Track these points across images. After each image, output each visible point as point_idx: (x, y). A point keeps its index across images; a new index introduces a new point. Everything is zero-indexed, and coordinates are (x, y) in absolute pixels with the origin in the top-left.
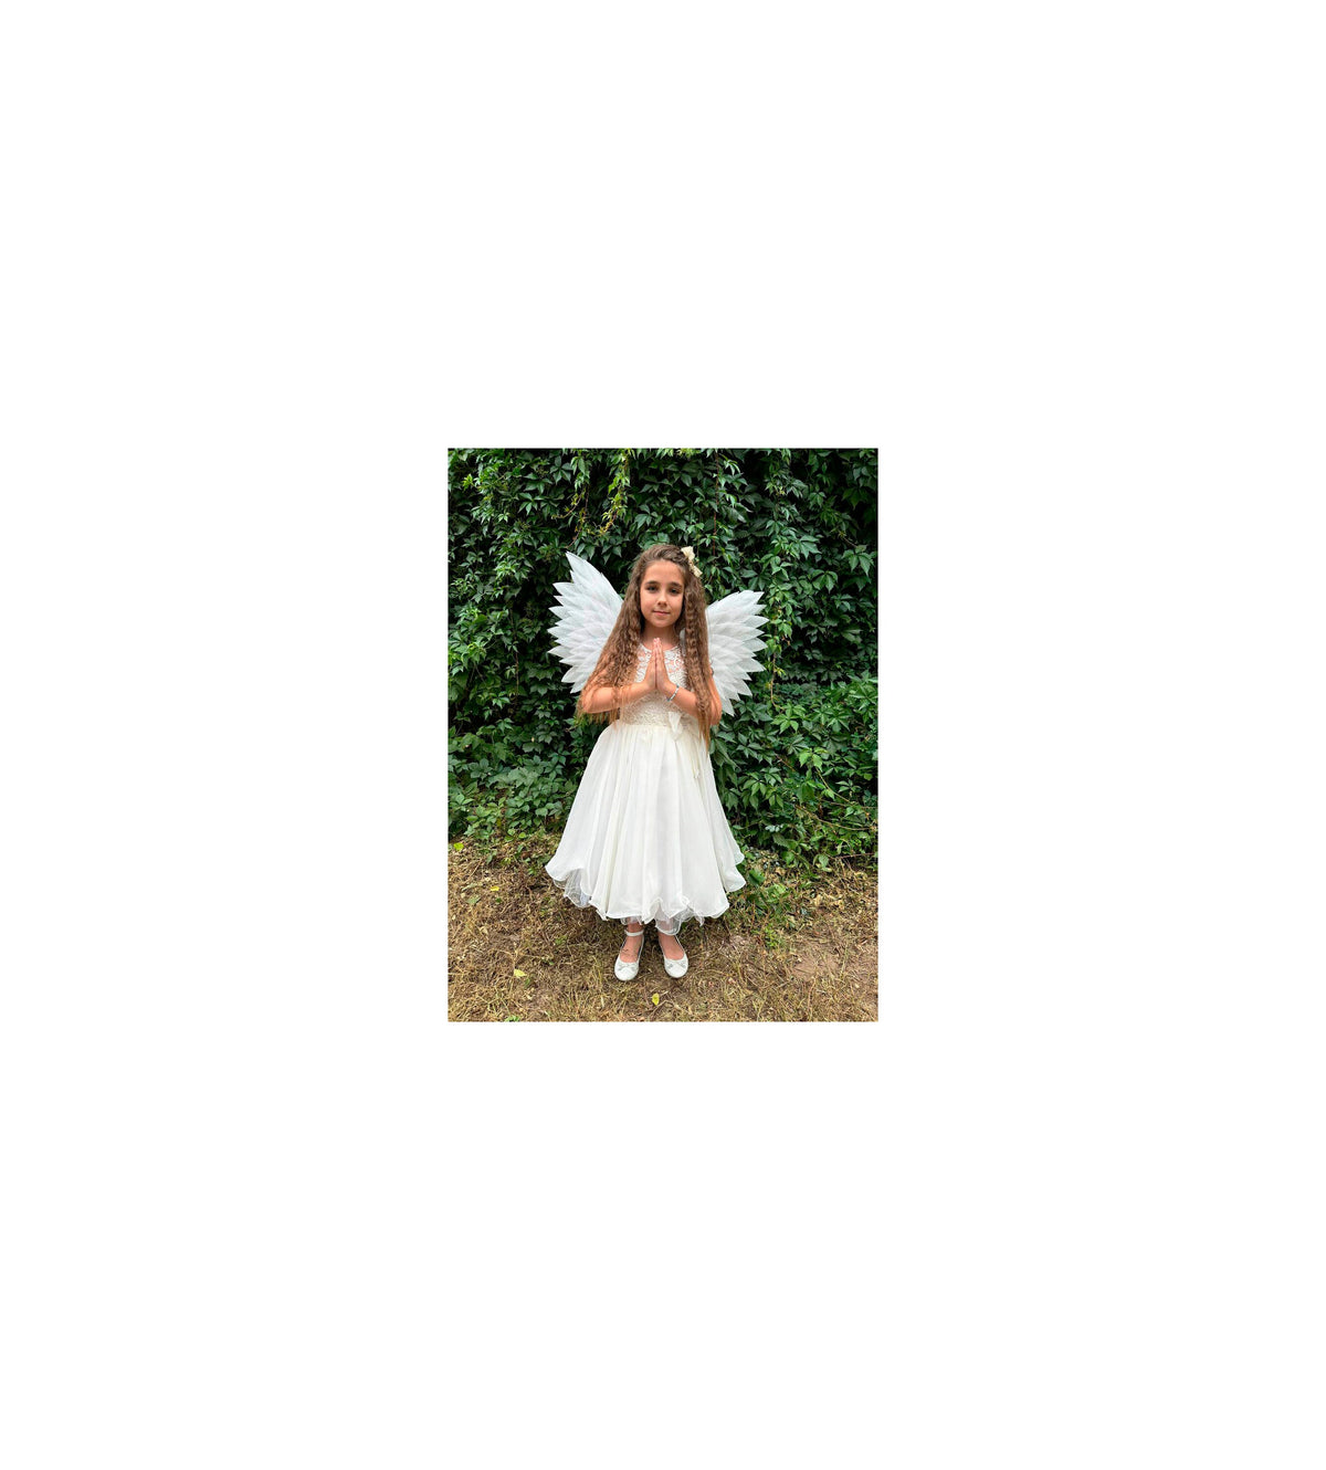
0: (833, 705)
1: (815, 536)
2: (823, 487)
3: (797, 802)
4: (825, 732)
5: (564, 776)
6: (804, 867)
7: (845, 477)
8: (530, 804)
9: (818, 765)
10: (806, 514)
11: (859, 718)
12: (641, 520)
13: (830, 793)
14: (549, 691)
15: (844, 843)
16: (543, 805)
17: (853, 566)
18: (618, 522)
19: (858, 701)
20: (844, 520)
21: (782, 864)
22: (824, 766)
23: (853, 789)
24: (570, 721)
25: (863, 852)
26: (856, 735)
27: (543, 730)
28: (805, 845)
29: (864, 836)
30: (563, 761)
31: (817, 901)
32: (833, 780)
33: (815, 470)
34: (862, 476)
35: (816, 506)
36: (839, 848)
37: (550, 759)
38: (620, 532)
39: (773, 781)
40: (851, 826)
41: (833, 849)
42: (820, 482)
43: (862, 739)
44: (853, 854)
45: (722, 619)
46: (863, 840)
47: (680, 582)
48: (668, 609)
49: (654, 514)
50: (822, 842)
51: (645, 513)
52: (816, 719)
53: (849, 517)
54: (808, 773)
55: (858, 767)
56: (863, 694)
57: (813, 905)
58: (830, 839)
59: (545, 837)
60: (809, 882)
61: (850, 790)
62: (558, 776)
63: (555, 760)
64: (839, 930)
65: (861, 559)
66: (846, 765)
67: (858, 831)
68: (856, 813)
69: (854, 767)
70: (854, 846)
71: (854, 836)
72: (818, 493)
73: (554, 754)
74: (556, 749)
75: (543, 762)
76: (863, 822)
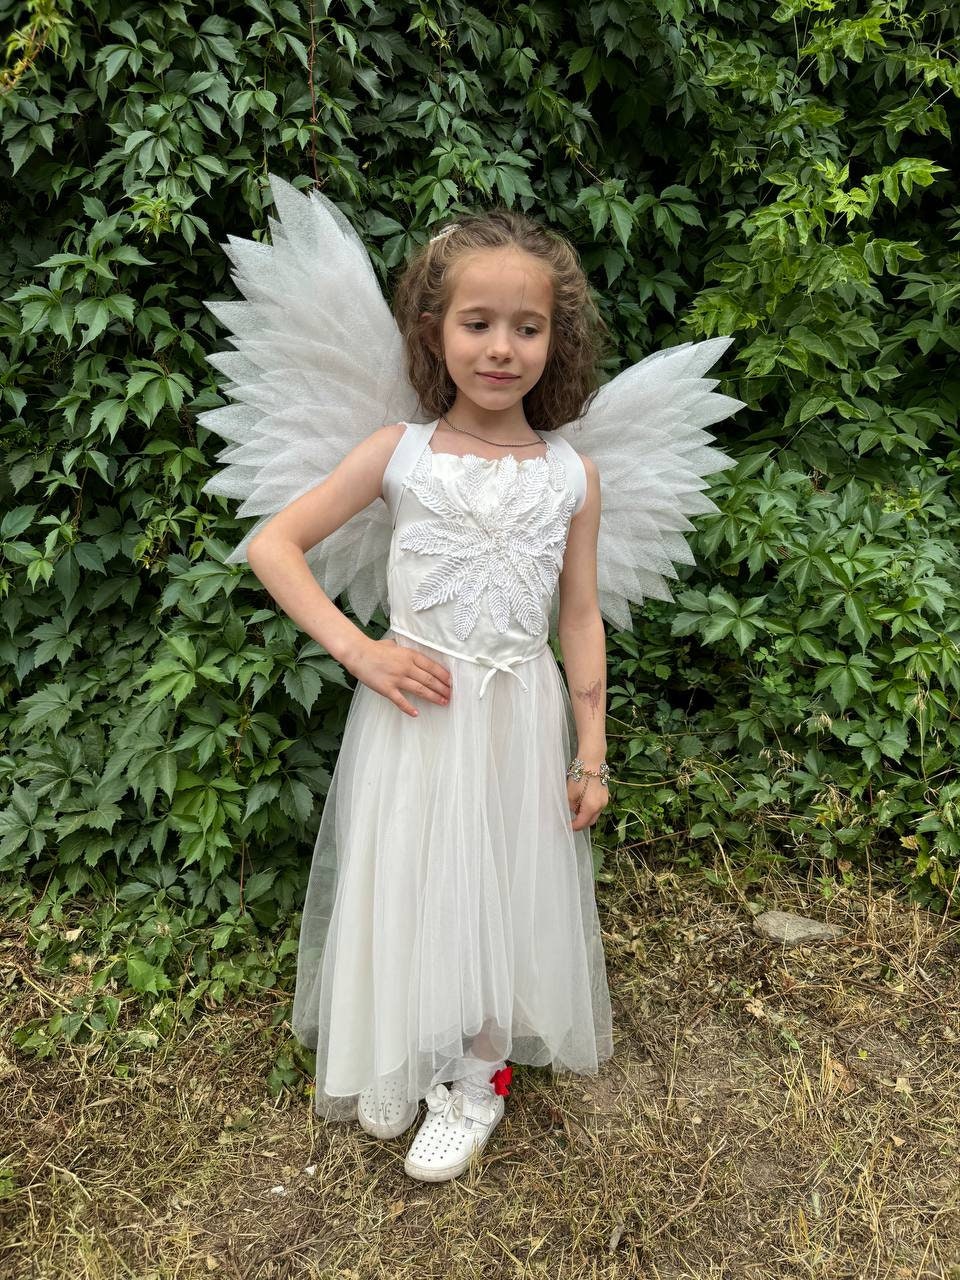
1: (519, 153)
2: (531, 37)
7: (574, 20)
10: (501, 92)
12: (112, 60)
15: (631, 818)
17: (599, 225)
18: (46, 59)
20: (578, 119)
23: (638, 701)
25: (670, 831)
29: (668, 797)
34: (609, 24)
35: (518, 78)
36: (621, 828)
38: (47, 88)
40: (640, 778)
41: (610, 830)
42: (524, 26)
44: (648, 838)
46: (666, 807)
49: (152, 46)
51: (123, 41)
53: (586, 114)
55: (641, 653)
61: (630, 703)
64: (644, 1007)
67: (657, 789)
68: (647, 753)
69: (635, 654)
70: (649, 820)
71: (648, 799)
72: (520, 48)
76: (662, 767)
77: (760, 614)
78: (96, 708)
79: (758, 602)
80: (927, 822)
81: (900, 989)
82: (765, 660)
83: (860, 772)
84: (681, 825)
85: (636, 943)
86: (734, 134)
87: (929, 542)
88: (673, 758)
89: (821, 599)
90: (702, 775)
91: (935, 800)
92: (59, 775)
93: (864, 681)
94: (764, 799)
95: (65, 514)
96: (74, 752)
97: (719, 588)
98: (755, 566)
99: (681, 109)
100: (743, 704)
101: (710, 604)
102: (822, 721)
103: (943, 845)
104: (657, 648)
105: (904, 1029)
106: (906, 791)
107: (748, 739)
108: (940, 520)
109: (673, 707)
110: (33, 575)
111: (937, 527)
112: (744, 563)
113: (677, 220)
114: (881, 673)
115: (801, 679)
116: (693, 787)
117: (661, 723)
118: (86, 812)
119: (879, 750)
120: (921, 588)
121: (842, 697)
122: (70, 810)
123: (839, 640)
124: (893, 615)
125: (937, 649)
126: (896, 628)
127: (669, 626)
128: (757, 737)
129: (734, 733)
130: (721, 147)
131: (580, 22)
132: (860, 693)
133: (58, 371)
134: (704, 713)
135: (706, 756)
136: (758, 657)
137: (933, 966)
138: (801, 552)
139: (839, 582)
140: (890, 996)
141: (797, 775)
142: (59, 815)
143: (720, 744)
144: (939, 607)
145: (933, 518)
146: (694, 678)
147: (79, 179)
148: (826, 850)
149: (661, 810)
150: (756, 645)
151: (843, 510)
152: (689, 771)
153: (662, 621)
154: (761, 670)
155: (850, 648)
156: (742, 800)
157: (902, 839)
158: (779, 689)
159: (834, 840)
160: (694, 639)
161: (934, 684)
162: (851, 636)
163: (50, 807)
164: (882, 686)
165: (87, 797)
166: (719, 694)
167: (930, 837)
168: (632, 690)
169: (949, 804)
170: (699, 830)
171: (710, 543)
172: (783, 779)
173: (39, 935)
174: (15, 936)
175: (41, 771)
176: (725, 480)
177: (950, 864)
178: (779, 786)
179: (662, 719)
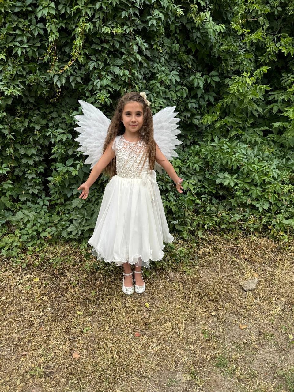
0: (194, 158)
1: (176, 68)
2: (178, 41)
3: (185, 208)
4: (192, 172)
5: (49, 212)
6: (191, 238)
8: (36, 231)
9: (192, 189)
10: (172, 54)
11: (208, 163)
12: (91, 65)
13: (199, 201)
15: (208, 224)
16: (44, 230)
17: (196, 85)
19: (207, 155)
20: (190, 59)
21: (182, 238)
22: (194, 189)
23: (208, 198)
25: (217, 226)
26: (206, 172)
27: (31, 186)
28: (190, 228)
29: (216, 219)
30: (47, 203)
31: (201, 252)
32: (198, 195)
33: (173, 32)
35: (176, 51)
36: (206, 226)
37: (38, 203)
38: (78, 68)
39: (172, 200)
40: (210, 215)
41: (203, 227)
42: (177, 38)
43: (210, 174)
44: (212, 228)
46: (216, 221)
47: (141, 110)
48: (137, 123)
50: (198, 225)
52: (187, 165)
53: (192, 58)
54: (188, 193)
55: (209, 187)
56: (208, 151)
57: (199, 254)
58: (201, 223)
59: (50, 248)
60: (195, 244)
61: (207, 199)
62: (45, 212)
63: (41, 203)
64: (213, 261)
65: (199, 80)
66: (204, 187)
67: (213, 217)
68: (212, 209)
69: (208, 187)
70: (212, 224)
71: (212, 220)
72: (176, 44)
73: (40, 199)
74: (41, 197)
75: (34, 205)
76: (215, 213)
77: (236, 178)
78: (87, 203)
79: (236, 176)
80: (274, 222)
81: (268, 256)
82: (237, 188)
83: (259, 212)
84: (219, 225)
85: (210, 250)
86: (227, 60)
87: (275, 160)
88: (217, 211)
89: (250, 174)
90: (224, 214)
91: (275, 218)
92: (82, 218)
93: (259, 193)
94: (237, 219)
95: (81, 160)
96: (85, 213)
97: (227, 173)
98: (235, 167)
99: (215, 54)
100: (233, 198)
101: (224, 176)
102: (249, 201)
103: (276, 227)
104: (212, 186)
105: (268, 264)
106: (269, 216)
107: (234, 206)
108: (278, 154)
109: (216, 200)
110: (74, 174)
111: (277, 156)
112: (232, 167)
113: (214, 81)
114: (263, 191)
115: (246, 192)
116: (222, 217)
118: (89, 226)
119: (263, 207)
120: (272, 171)
121: (254, 196)
122: (86, 225)
123: (253, 184)
124: (266, 178)
125: (275, 185)
126: (266, 181)
127: (215, 181)
128: (236, 205)
129: (231, 205)
130: (224, 63)
131: (191, 36)
132: (258, 195)
134: (224, 201)
135: (224, 210)
136: (235, 188)
137: (274, 252)
138: (246, 164)
139: (254, 170)
140: (265, 258)
141: (245, 213)
142: (84, 226)
143: (228, 207)
144: (276, 176)
145: (277, 154)
146: (221, 192)
147: (85, 88)
148: (252, 229)
150: (235, 186)
151: (255, 152)
152: (221, 213)
153: (214, 179)
154: (236, 190)
155: (256, 185)
156: (233, 220)
157: (268, 227)
158: (240, 195)
159: (253, 227)
160: (221, 184)
161: (275, 193)
162: (256, 183)
163: (82, 224)
164: (263, 194)
165: (89, 222)
166: (227, 196)
167: (274, 226)
168: (207, 196)
169: (278, 219)
170: (223, 226)
171: (224, 162)
172: (242, 214)
173: (83, 251)
174: (76, 252)
175: (78, 217)
176: (228, 147)
177: (278, 231)
178: (241, 216)
179: (214, 202)
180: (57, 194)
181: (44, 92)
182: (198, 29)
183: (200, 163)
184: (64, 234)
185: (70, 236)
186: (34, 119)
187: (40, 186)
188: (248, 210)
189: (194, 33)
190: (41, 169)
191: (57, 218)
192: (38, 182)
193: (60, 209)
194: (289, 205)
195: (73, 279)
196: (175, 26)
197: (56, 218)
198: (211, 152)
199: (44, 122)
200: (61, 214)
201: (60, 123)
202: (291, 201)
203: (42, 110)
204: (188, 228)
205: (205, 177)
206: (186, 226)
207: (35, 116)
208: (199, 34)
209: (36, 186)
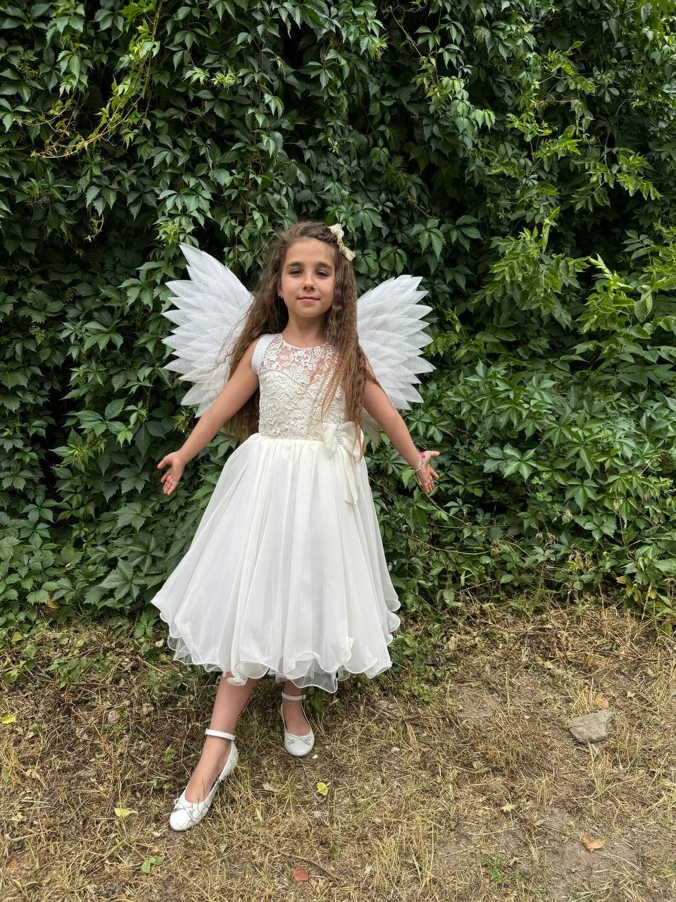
0: (426, 412)
2: (386, 142)
3: (408, 530)
4: (424, 444)
5: (54, 540)
6: (425, 609)
7: (414, 133)
8: (16, 586)
11: (460, 424)
13: (443, 515)
14: (23, 405)
15: (468, 572)
16: (38, 587)
17: (425, 246)
19: (459, 404)
20: (415, 184)
23: (465, 509)
24: (60, 450)
25: (488, 579)
26: (458, 446)
27: (9, 469)
28: (423, 582)
29: (486, 560)
30: (49, 515)
31: (452, 645)
32: (441, 499)
33: (377, 120)
35: (380, 164)
36: (463, 578)
37: (25, 516)
40: (471, 551)
41: (456, 579)
43: (467, 450)
44: (477, 584)
45: (379, 311)
46: (486, 566)
47: (329, 263)
50: (442, 576)
53: (419, 181)
54: (416, 493)
55: (466, 482)
56: (462, 396)
57: (449, 650)
58: (451, 569)
59: (52, 635)
60: (437, 625)
61: (461, 510)
62: (44, 539)
63: (34, 516)
64: (487, 668)
65: (432, 236)
66: (452, 482)
67: (480, 556)
68: (474, 536)
69: (462, 483)
70: (477, 573)
71: (475, 562)
72: (381, 148)
73: (31, 506)
74: (34, 499)
75: (14, 521)
76: (482, 545)
77: (532, 458)
78: (159, 517)
79: (531, 453)
80: (630, 567)
81: (623, 653)
82: (537, 484)
83: (591, 544)
84: (494, 576)
85: (477, 639)
86: (498, 195)
87: (621, 419)
88: (487, 540)
89: (565, 451)
90: (506, 548)
91: (633, 557)
92: (143, 553)
93: (591, 495)
94: (541, 559)
95: (140, 404)
96: (150, 541)
97: (509, 445)
98: (529, 433)
99: (473, 178)
100: (524, 509)
101: (504, 454)
102: (568, 516)
103: (639, 579)
104: (473, 479)
105: (626, 673)
106: (617, 553)
107: (530, 527)
108: (624, 408)
109: (485, 513)
110: (121, 439)
111: (623, 412)
112: (522, 432)
113: (466, 237)
114: (601, 490)
115: (556, 494)
116: (500, 554)
117: (479, 521)
118: (160, 574)
119: (601, 531)
120: (621, 443)
121: (580, 503)
122: (152, 573)
123: (576, 472)
124: (605, 458)
125: (629, 477)
126: (607, 465)
127: (482, 468)
128: (534, 526)
129: (521, 525)
130: (491, 201)
131: (417, 132)
132: (590, 501)
133: (139, 324)
134: (501, 516)
135: (505, 539)
136: (534, 482)
137: (638, 642)
138: (555, 425)
139: (575, 440)
140: (617, 657)
141: (557, 546)
142: (146, 575)
143: (512, 532)
144: (629, 454)
145: (621, 407)
146: (496, 496)
148: (577, 586)
149: (484, 568)
150: (531, 477)
151: (572, 402)
152: (497, 546)
153: (477, 464)
154: (535, 489)
155: (583, 475)
156: (529, 561)
157: (617, 578)
158: (545, 499)
159: (581, 581)
160: (497, 474)
161: (628, 495)
162: (583, 470)
163: (141, 571)
164: (600, 497)
165: (160, 565)
166: (509, 504)
167: (632, 576)
168: (461, 503)
169: (640, 558)
170: (506, 579)
171: (502, 421)
172: (550, 548)
173: (141, 644)
174: (122, 646)
175: (132, 552)
176: (508, 387)
177: (643, 589)
178: (548, 552)
179: (480, 518)
180: (76, 493)
181: (63, 227)
182: (434, 118)
183: (442, 423)
184: (92, 598)
185: (109, 603)
186: (29, 298)
187: (33, 472)
188: (563, 538)
189: (427, 125)
190: (38, 426)
191: (76, 557)
192: (28, 460)
193: (83, 533)
194: (663, 525)
195: (113, 716)
196: (382, 106)
197: (71, 556)
198: (468, 398)
199: (55, 307)
200: (84, 545)
201: (96, 310)
202: (667, 518)
203: (54, 277)
204: (418, 584)
205: (454, 458)
206: (411, 577)
207: (33, 289)
208: (436, 129)
209: (21, 470)
